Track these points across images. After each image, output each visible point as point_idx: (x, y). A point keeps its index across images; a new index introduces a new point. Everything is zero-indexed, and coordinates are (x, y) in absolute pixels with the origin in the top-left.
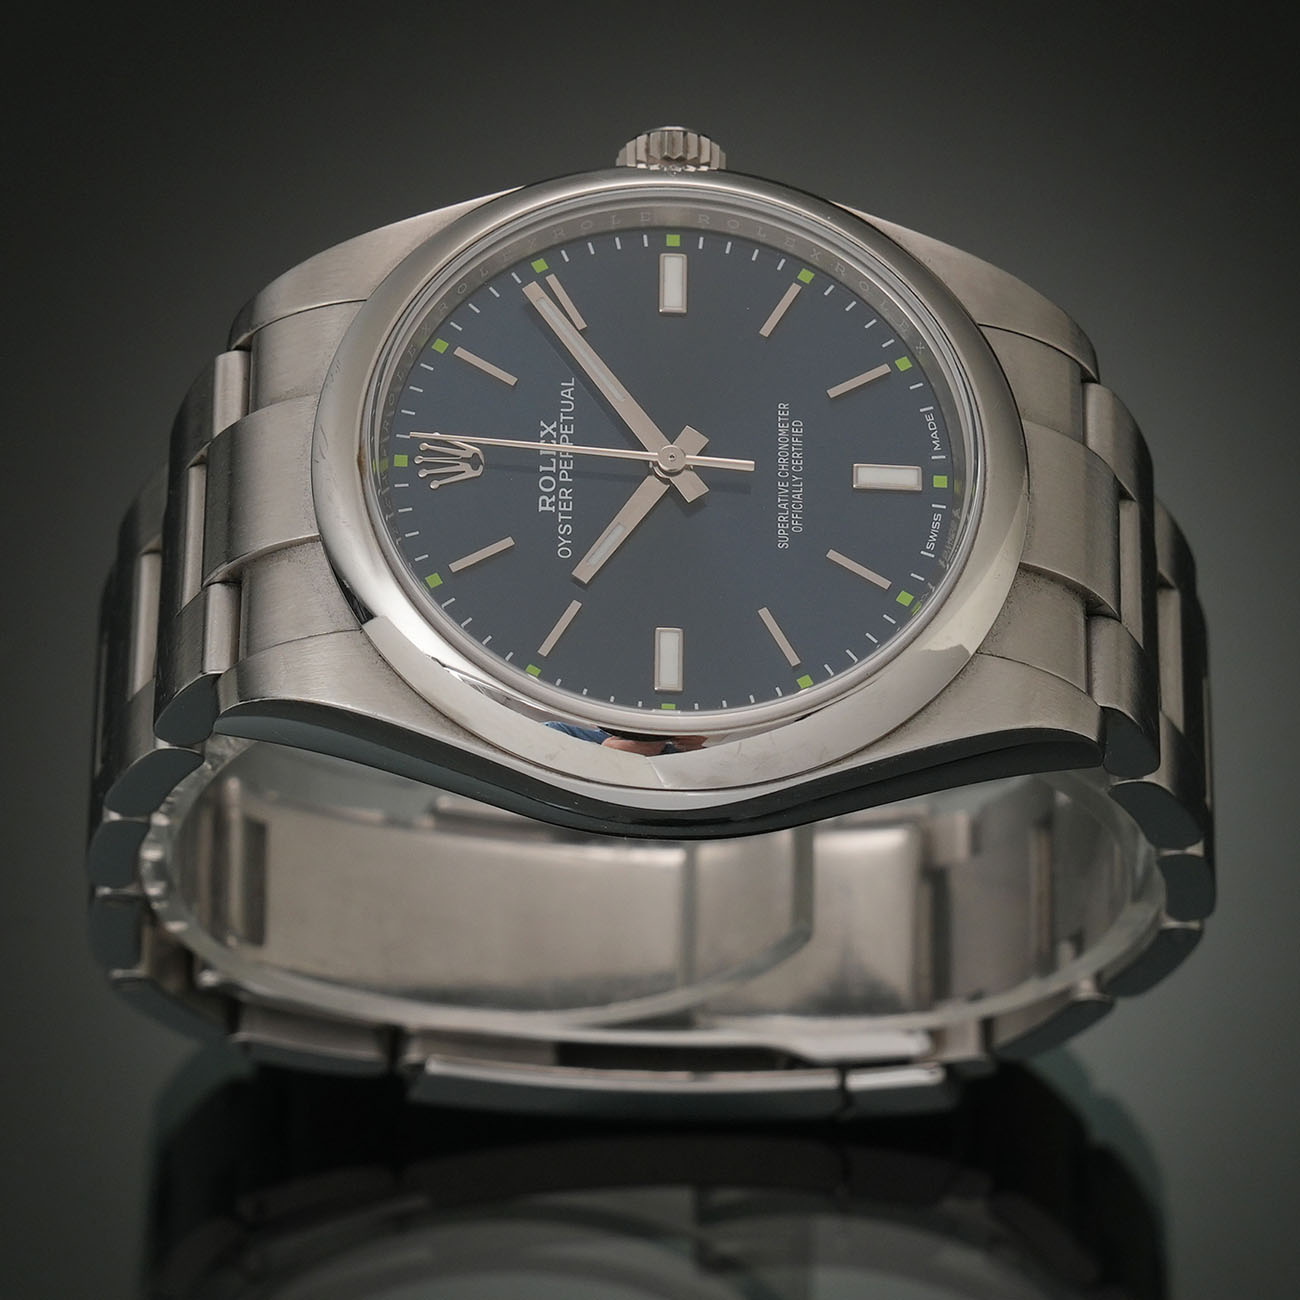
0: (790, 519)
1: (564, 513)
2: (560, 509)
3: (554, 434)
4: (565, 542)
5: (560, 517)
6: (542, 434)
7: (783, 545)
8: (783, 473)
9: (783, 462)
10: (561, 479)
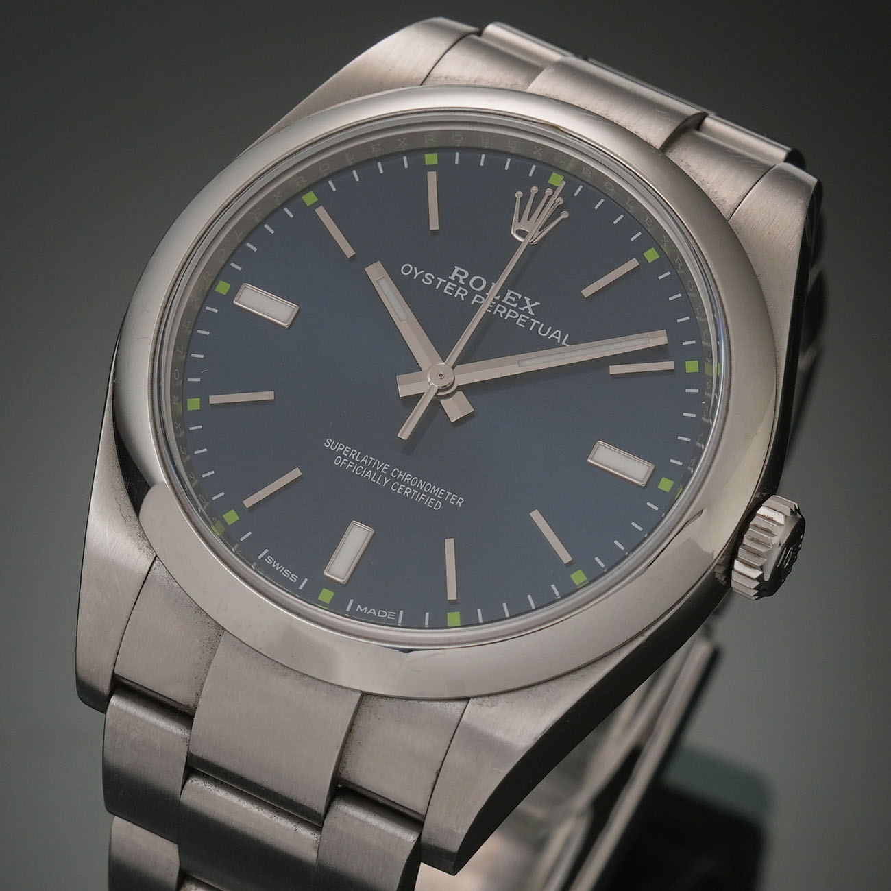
0: (350, 459)
1: (444, 285)
2: (449, 283)
3: (523, 309)
4: (417, 274)
5: (441, 280)
6: (527, 300)
7: (329, 443)
8: (396, 473)
9: (408, 478)
10: (477, 296)
